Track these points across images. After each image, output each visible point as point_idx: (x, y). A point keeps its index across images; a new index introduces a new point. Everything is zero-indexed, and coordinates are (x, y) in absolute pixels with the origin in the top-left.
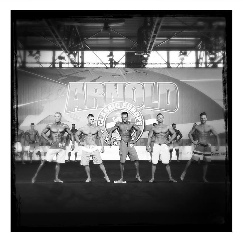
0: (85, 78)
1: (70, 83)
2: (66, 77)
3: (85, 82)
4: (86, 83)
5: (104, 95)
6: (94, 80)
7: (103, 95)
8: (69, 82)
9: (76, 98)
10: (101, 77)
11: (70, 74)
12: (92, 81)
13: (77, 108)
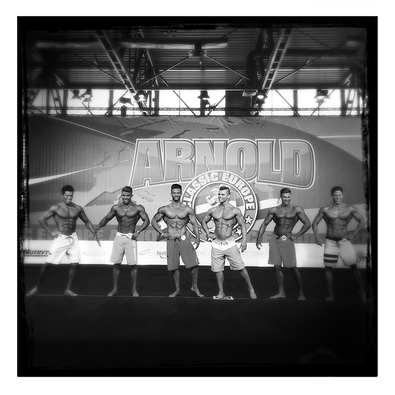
0: (163, 132)
1: (138, 141)
2: (132, 132)
3: (163, 139)
4: (164, 141)
5: (193, 159)
6: (177, 136)
7: (191, 159)
8: (137, 139)
9: (148, 165)
10: (188, 130)
11: (139, 125)
12: (173, 138)
13: (148, 181)
